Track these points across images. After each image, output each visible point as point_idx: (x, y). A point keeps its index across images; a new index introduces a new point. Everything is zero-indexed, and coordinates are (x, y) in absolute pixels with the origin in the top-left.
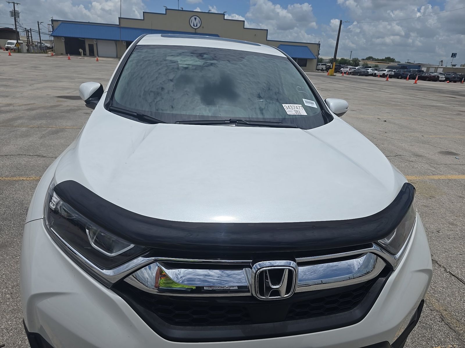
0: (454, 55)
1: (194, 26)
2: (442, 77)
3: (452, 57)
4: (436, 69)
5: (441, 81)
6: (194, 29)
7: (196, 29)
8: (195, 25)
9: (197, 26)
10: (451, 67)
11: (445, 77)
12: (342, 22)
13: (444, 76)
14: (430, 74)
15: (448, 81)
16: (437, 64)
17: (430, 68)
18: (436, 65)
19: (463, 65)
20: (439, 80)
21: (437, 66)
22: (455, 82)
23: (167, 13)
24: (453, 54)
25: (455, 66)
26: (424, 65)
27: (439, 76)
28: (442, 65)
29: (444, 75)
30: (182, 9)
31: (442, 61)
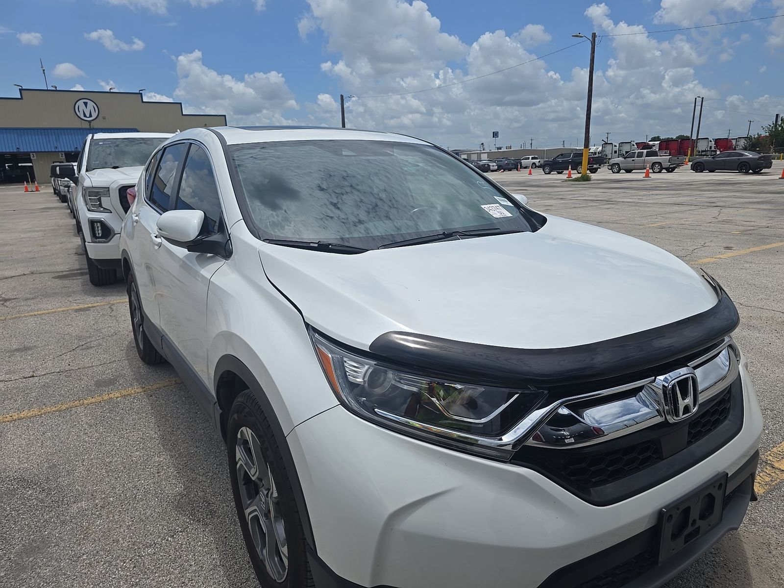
0: (495, 135)
1: (85, 116)
2: (494, 166)
3: (493, 137)
4: (479, 155)
5: (493, 171)
6: (87, 122)
7: (90, 122)
8: (88, 116)
9: (91, 116)
10: (497, 151)
11: (497, 165)
12: (344, 98)
13: (495, 164)
14: (477, 163)
15: (502, 170)
16: (478, 149)
17: (472, 155)
18: (477, 151)
19: (508, 147)
20: (491, 169)
21: (479, 152)
22: (510, 170)
23: (23, 96)
24: (493, 133)
25: (500, 149)
26: (463, 152)
27: (490, 164)
28: (484, 150)
29: (495, 162)
30: (55, 89)
31: (482, 144)
